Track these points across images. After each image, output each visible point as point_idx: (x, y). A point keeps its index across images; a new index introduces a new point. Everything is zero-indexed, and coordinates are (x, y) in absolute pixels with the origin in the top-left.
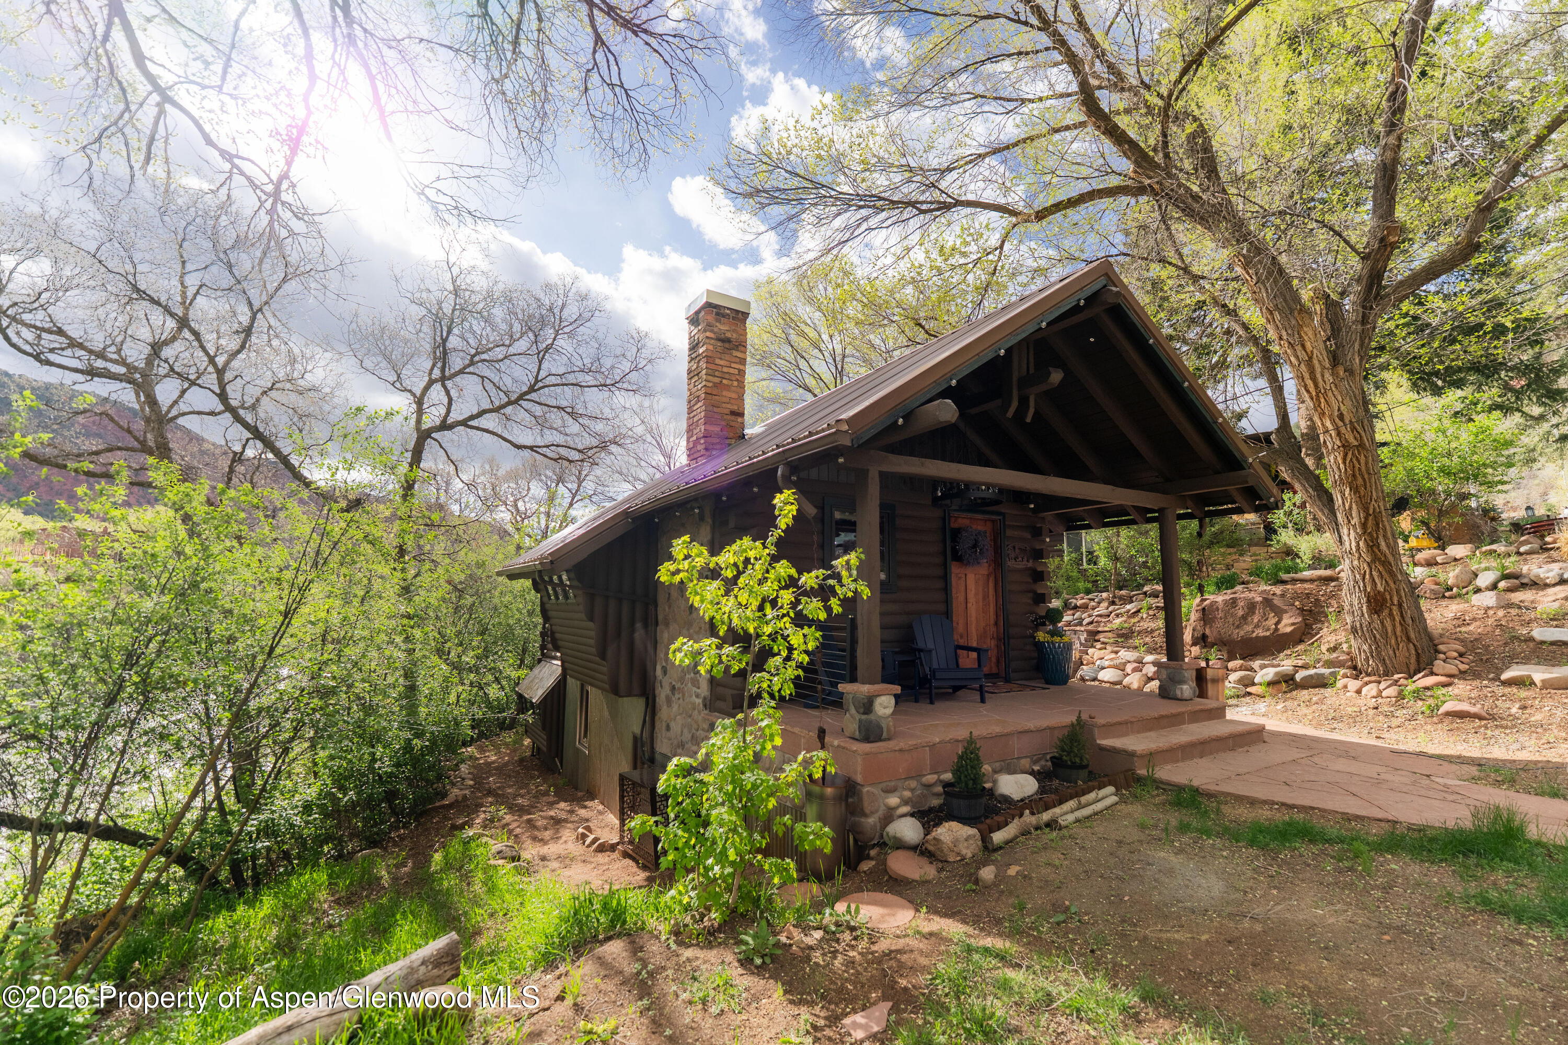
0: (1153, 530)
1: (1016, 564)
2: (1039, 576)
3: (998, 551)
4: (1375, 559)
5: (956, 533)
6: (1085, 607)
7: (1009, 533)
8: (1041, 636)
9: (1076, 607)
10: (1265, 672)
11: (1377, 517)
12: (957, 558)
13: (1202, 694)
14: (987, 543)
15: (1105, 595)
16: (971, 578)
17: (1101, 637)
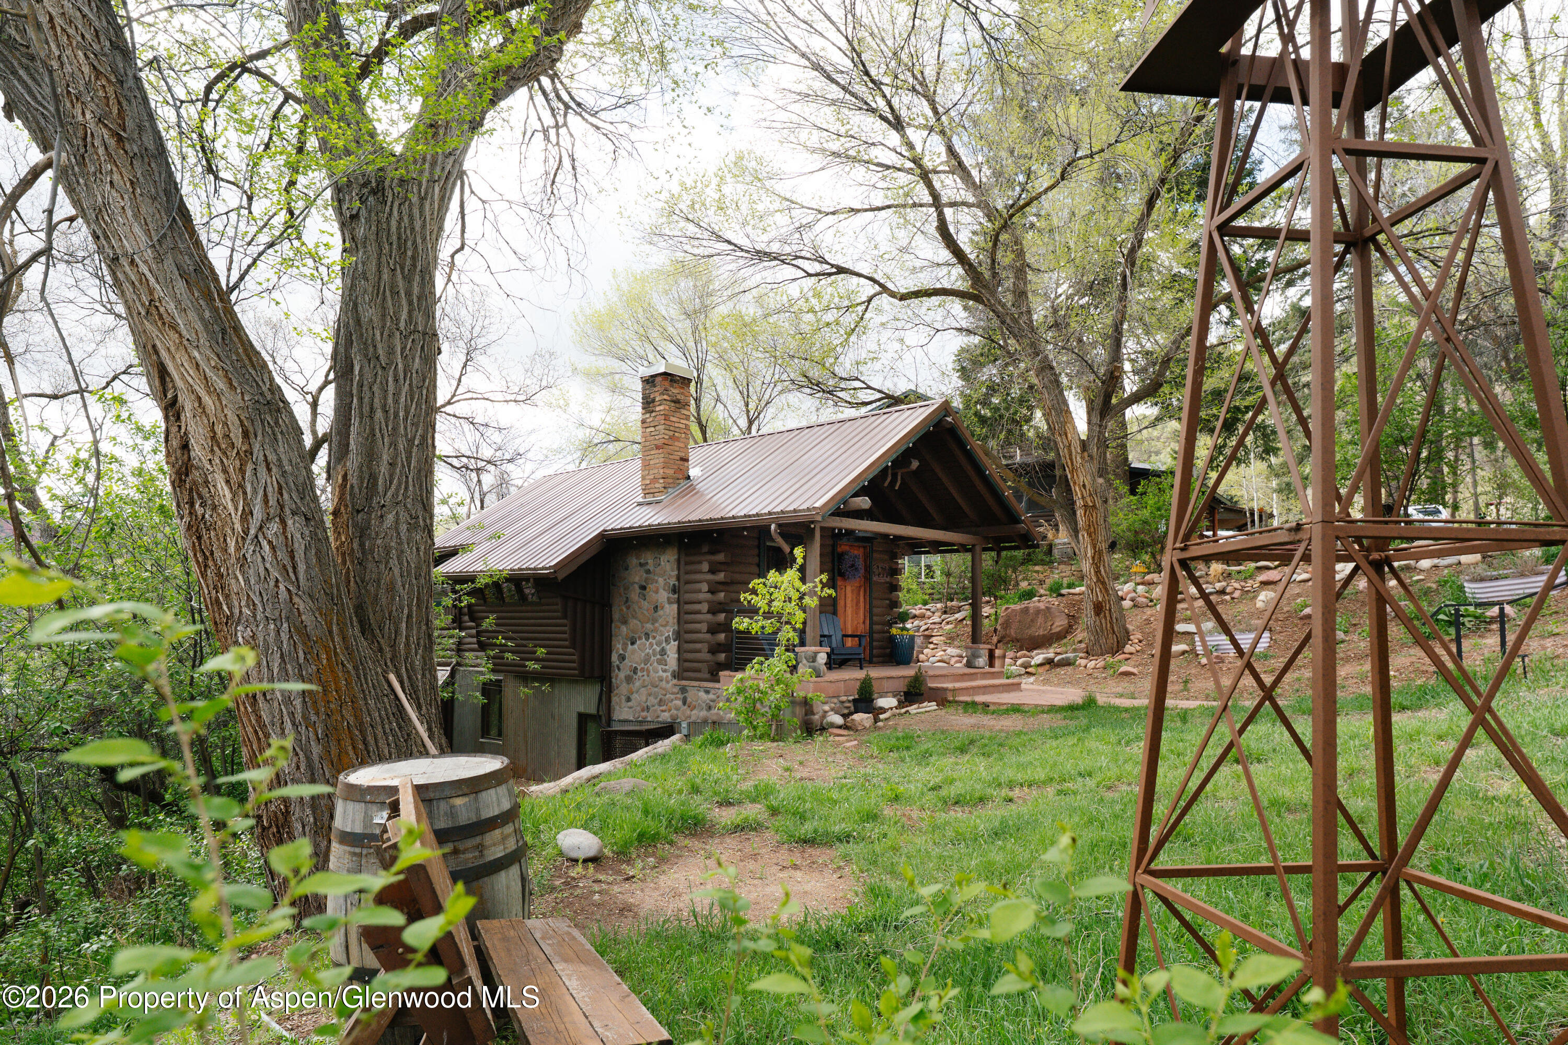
0: (968, 557)
1: (880, 579)
2: (895, 588)
3: (868, 570)
4: (1098, 580)
5: (841, 556)
6: (922, 617)
7: (875, 555)
8: (894, 631)
9: (915, 617)
10: (1039, 657)
11: (1100, 553)
12: (842, 575)
13: (991, 665)
14: (860, 563)
15: (939, 605)
16: (849, 589)
17: (934, 640)
